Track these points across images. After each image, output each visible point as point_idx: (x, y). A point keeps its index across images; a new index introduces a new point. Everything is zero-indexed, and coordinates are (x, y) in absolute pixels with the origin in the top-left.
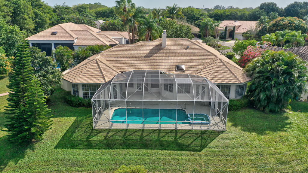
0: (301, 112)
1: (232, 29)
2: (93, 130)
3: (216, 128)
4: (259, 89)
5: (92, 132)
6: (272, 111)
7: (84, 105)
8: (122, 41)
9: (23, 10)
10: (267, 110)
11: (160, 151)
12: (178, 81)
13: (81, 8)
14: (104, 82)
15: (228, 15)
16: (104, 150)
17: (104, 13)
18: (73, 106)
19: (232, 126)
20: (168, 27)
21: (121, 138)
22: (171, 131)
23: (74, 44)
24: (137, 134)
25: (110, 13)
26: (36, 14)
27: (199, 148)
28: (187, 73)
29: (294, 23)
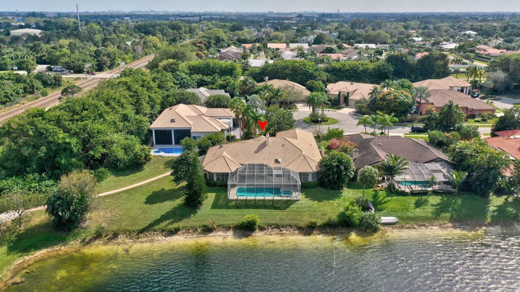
1: (346, 95)
2: (228, 200)
3: (295, 199)
4: (325, 175)
5: (227, 202)
6: (331, 188)
7: (217, 186)
9: (141, 97)
10: (329, 188)
12: (275, 172)
14: (231, 172)
15: (348, 70)
18: (211, 186)
19: (305, 197)
21: (244, 204)
22: (270, 200)
23: (191, 131)
24: (252, 201)
25: (205, 68)
26: (149, 97)
27: (285, 208)
28: (282, 165)
29: (399, 99)
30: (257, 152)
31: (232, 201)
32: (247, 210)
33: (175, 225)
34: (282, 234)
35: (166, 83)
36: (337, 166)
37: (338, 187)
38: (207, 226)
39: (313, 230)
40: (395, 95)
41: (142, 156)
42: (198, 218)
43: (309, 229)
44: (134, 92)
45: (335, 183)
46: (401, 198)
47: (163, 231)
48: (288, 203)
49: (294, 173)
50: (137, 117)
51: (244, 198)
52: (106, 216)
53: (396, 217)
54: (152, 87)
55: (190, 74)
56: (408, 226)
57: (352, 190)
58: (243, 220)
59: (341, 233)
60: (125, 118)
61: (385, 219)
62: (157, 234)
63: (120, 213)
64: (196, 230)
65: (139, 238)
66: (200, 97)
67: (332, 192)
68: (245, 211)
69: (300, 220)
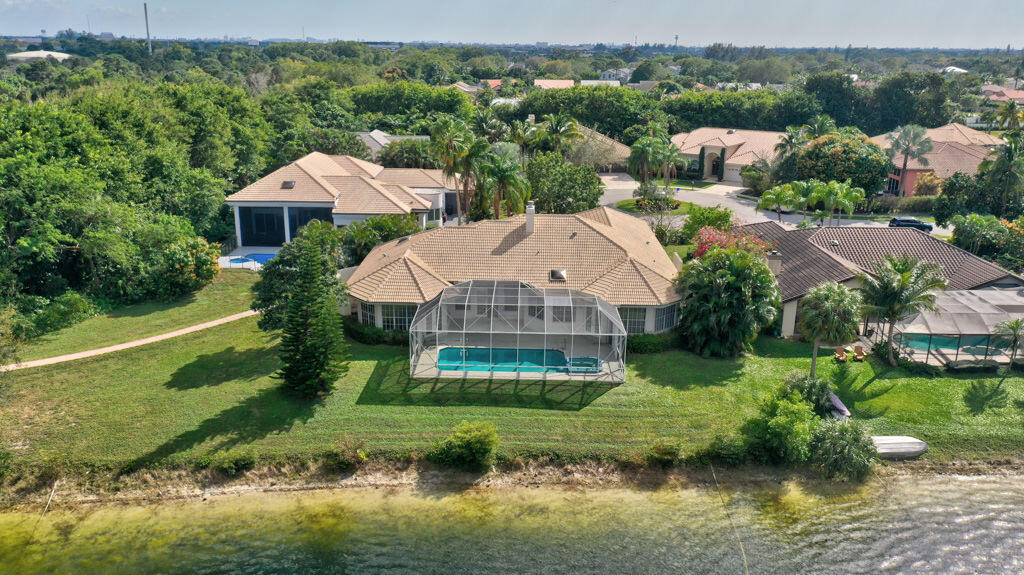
0: (770, 357)
1: (719, 154)
2: (410, 379)
3: (609, 379)
4: (693, 316)
5: (408, 384)
6: (715, 355)
7: (385, 342)
8: (437, 200)
9: (211, 128)
10: (707, 352)
11: (518, 410)
12: (549, 302)
13: (315, 87)
14: (422, 302)
15: (719, 107)
16: (431, 408)
17: (379, 98)
18: (364, 342)
19: (637, 376)
20: (544, 171)
21: (457, 391)
22: (536, 383)
23: (334, 211)
24: (482, 385)
25: (391, 99)
26: (236, 132)
27: (577, 406)
28: (570, 286)
29: (855, 153)
30: (498, 251)
31: (422, 381)
32: (463, 409)
33: (239, 451)
34: (571, 485)
35: (290, 115)
36: (728, 287)
37: (731, 350)
38: (336, 455)
39: (666, 474)
40: (847, 145)
41: (186, 264)
42: (315, 429)
43: (655, 470)
44: (192, 114)
45: (723, 337)
46: (917, 382)
47: (200, 467)
48: (587, 393)
49: (604, 304)
50: (196, 172)
51: (459, 374)
52: (37, 419)
53: (917, 435)
54: (245, 110)
55: (357, 113)
56: (958, 463)
57: (770, 360)
58: (451, 438)
59: (756, 484)
60: (155, 169)
61: (885, 443)
62: (179, 476)
63: (83, 412)
64: (304, 466)
65: (117, 489)
66: (367, 144)
67: (716, 363)
68: (457, 411)
69: (624, 443)
